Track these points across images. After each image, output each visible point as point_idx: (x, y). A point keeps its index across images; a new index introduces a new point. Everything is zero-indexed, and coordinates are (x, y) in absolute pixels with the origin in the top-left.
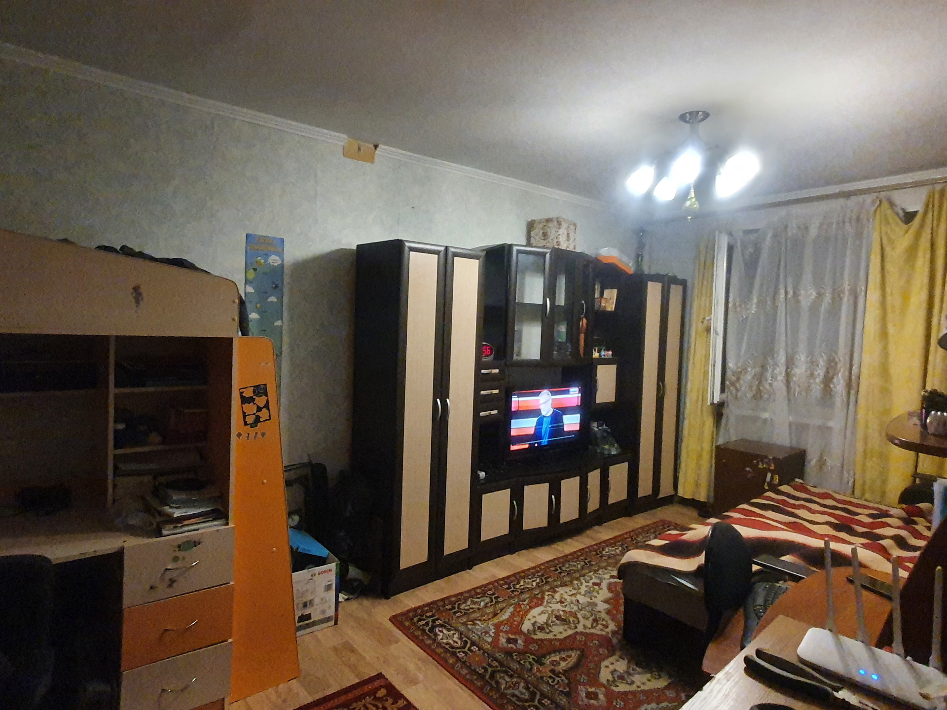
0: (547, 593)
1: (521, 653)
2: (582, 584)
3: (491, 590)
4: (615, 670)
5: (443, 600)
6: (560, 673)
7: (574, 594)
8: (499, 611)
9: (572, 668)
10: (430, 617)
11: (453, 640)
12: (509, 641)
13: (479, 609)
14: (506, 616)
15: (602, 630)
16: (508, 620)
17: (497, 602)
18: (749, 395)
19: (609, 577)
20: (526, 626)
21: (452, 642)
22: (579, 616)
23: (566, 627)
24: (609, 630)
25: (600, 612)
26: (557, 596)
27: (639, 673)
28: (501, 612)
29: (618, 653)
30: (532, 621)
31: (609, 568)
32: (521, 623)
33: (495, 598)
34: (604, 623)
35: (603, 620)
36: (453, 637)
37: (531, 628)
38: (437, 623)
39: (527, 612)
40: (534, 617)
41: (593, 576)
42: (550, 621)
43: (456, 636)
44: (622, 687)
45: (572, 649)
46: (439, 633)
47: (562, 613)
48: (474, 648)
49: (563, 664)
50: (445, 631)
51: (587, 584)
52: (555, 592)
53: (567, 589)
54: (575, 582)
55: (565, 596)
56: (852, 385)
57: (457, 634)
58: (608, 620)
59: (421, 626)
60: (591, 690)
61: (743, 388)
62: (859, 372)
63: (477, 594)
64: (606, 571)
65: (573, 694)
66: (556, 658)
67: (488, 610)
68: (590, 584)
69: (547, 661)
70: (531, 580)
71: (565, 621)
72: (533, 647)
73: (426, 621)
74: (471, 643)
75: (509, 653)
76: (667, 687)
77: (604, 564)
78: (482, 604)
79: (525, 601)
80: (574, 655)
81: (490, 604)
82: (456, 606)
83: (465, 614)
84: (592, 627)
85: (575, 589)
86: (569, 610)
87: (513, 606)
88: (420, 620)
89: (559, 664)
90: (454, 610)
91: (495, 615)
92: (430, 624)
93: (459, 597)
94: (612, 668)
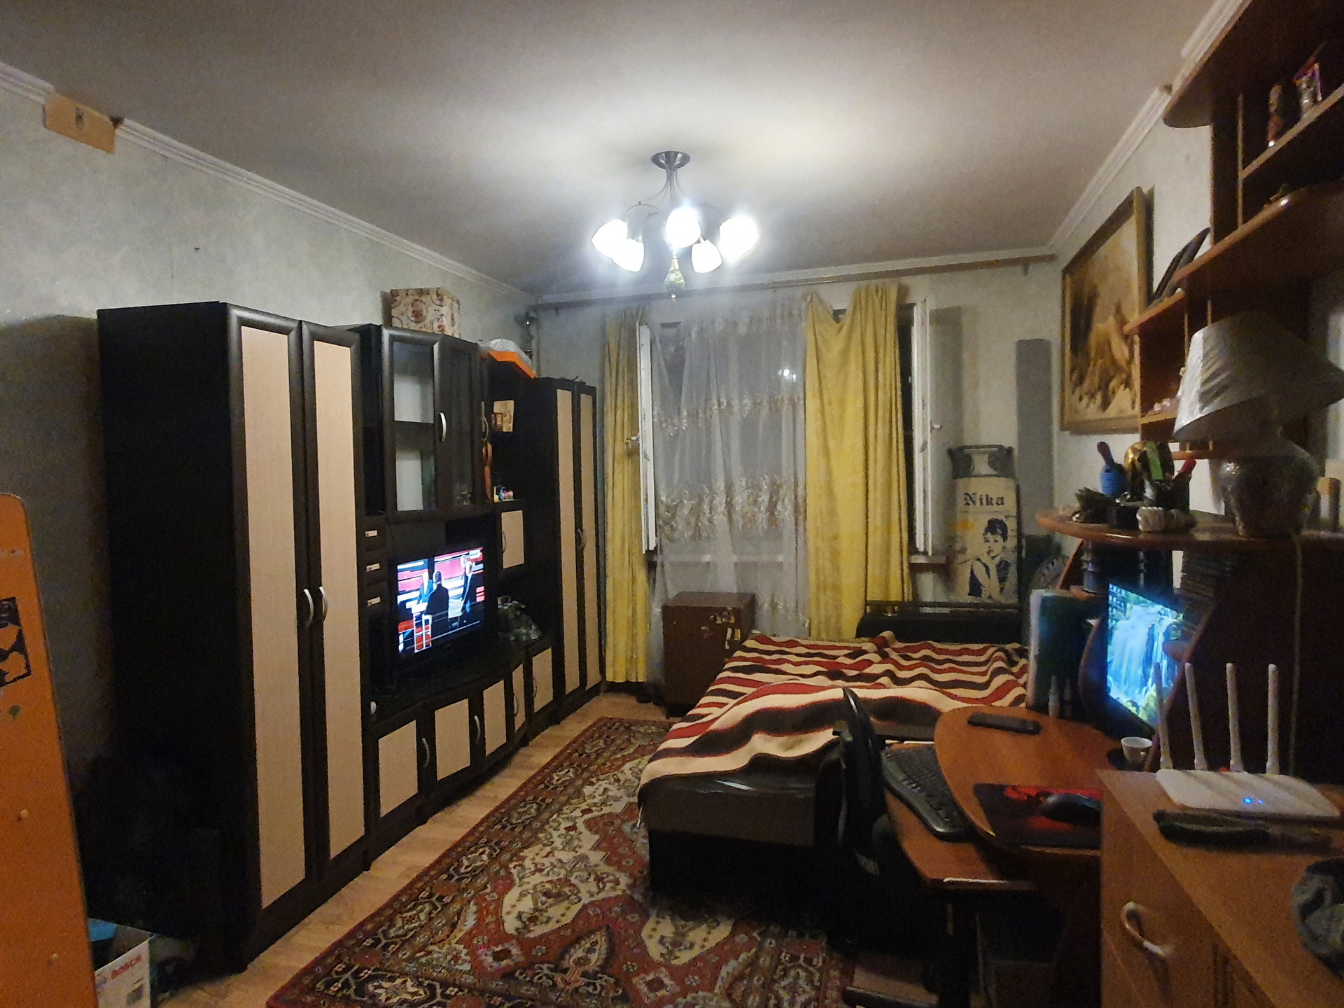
0: (511, 866)
1: (528, 966)
2: (551, 835)
3: (424, 890)
4: (663, 937)
5: (351, 935)
6: (596, 973)
7: (550, 852)
8: (456, 918)
9: (607, 960)
10: (345, 971)
11: (408, 993)
12: (497, 957)
13: (421, 927)
14: (470, 921)
15: (614, 889)
16: (476, 926)
17: (445, 905)
18: (688, 534)
19: (581, 814)
20: (511, 925)
21: (409, 997)
22: (573, 880)
23: (566, 903)
24: (622, 886)
25: (596, 866)
26: (528, 864)
27: (691, 929)
28: (459, 918)
29: (653, 913)
30: (515, 914)
31: (573, 801)
32: (500, 922)
33: (437, 899)
34: (611, 878)
35: (608, 875)
36: (405, 987)
37: (518, 924)
38: (365, 974)
39: (500, 903)
40: (514, 906)
41: (561, 820)
42: (540, 905)
43: (409, 983)
44: (684, 957)
45: (593, 932)
46: (378, 991)
47: (548, 886)
48: (451, 991)
49: (594, 957)
50: (385, 984)
51: (559, 832)
52: (523, 859)
53: (536, 848)
54: (541, 835)
55: (538, 860)
56: (799, 510)
57: (409, 980)
58: (614, 873)
59: (338, 991)
60: (650, 977)
61: (680, 527)
62: (804, 495)
63: (404, 905)
64: (572, 807)
65: (631, 995)
66: (578, 953)
67: (438, 923)
68: (562, 831)
69: (569, 962)
70: (477, 854)
71: (559, 897)
72: (540, 950)
73: (341, 981)
74: (440, 984)
75: (508, 975)
76: (733, 934)
77: (563, 799)
78: (422, 916)
79: (486, 887)
80: (600, 939)
81: (435, 912)
82: (381, 936)
83: (404, 942)
84: (600, 890)
85: (545, 845)
86: (556, 878)
87: (472, 903)
88: (328, 985)
89: (587, 961)
90: (380, 945)
91: (454, 926)
92: (352, 981)
93: (377, 919)
94: (657, 936)
